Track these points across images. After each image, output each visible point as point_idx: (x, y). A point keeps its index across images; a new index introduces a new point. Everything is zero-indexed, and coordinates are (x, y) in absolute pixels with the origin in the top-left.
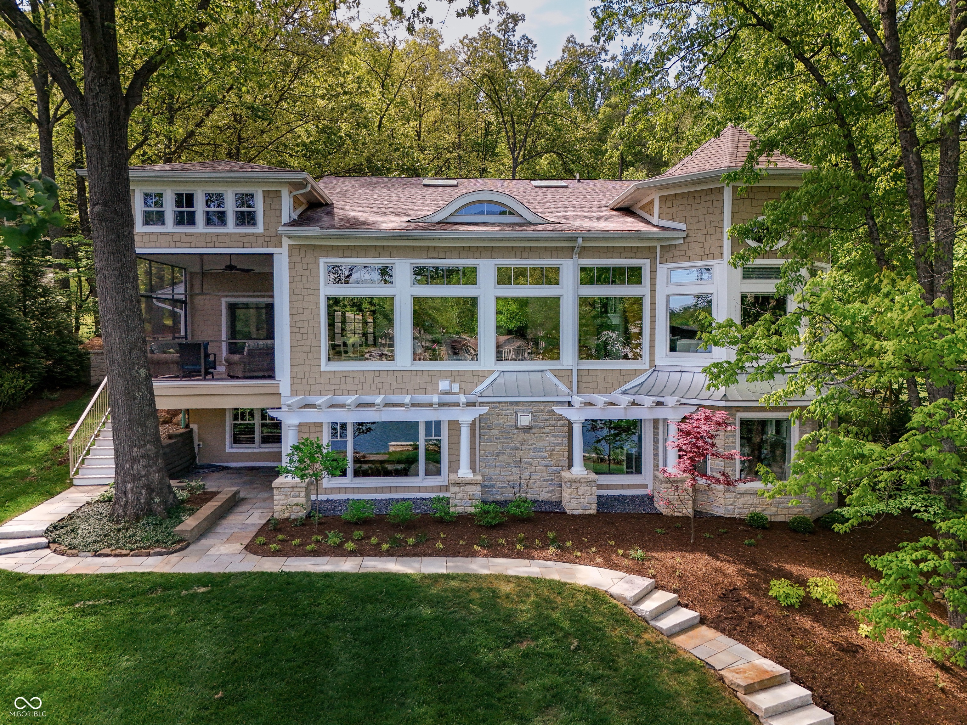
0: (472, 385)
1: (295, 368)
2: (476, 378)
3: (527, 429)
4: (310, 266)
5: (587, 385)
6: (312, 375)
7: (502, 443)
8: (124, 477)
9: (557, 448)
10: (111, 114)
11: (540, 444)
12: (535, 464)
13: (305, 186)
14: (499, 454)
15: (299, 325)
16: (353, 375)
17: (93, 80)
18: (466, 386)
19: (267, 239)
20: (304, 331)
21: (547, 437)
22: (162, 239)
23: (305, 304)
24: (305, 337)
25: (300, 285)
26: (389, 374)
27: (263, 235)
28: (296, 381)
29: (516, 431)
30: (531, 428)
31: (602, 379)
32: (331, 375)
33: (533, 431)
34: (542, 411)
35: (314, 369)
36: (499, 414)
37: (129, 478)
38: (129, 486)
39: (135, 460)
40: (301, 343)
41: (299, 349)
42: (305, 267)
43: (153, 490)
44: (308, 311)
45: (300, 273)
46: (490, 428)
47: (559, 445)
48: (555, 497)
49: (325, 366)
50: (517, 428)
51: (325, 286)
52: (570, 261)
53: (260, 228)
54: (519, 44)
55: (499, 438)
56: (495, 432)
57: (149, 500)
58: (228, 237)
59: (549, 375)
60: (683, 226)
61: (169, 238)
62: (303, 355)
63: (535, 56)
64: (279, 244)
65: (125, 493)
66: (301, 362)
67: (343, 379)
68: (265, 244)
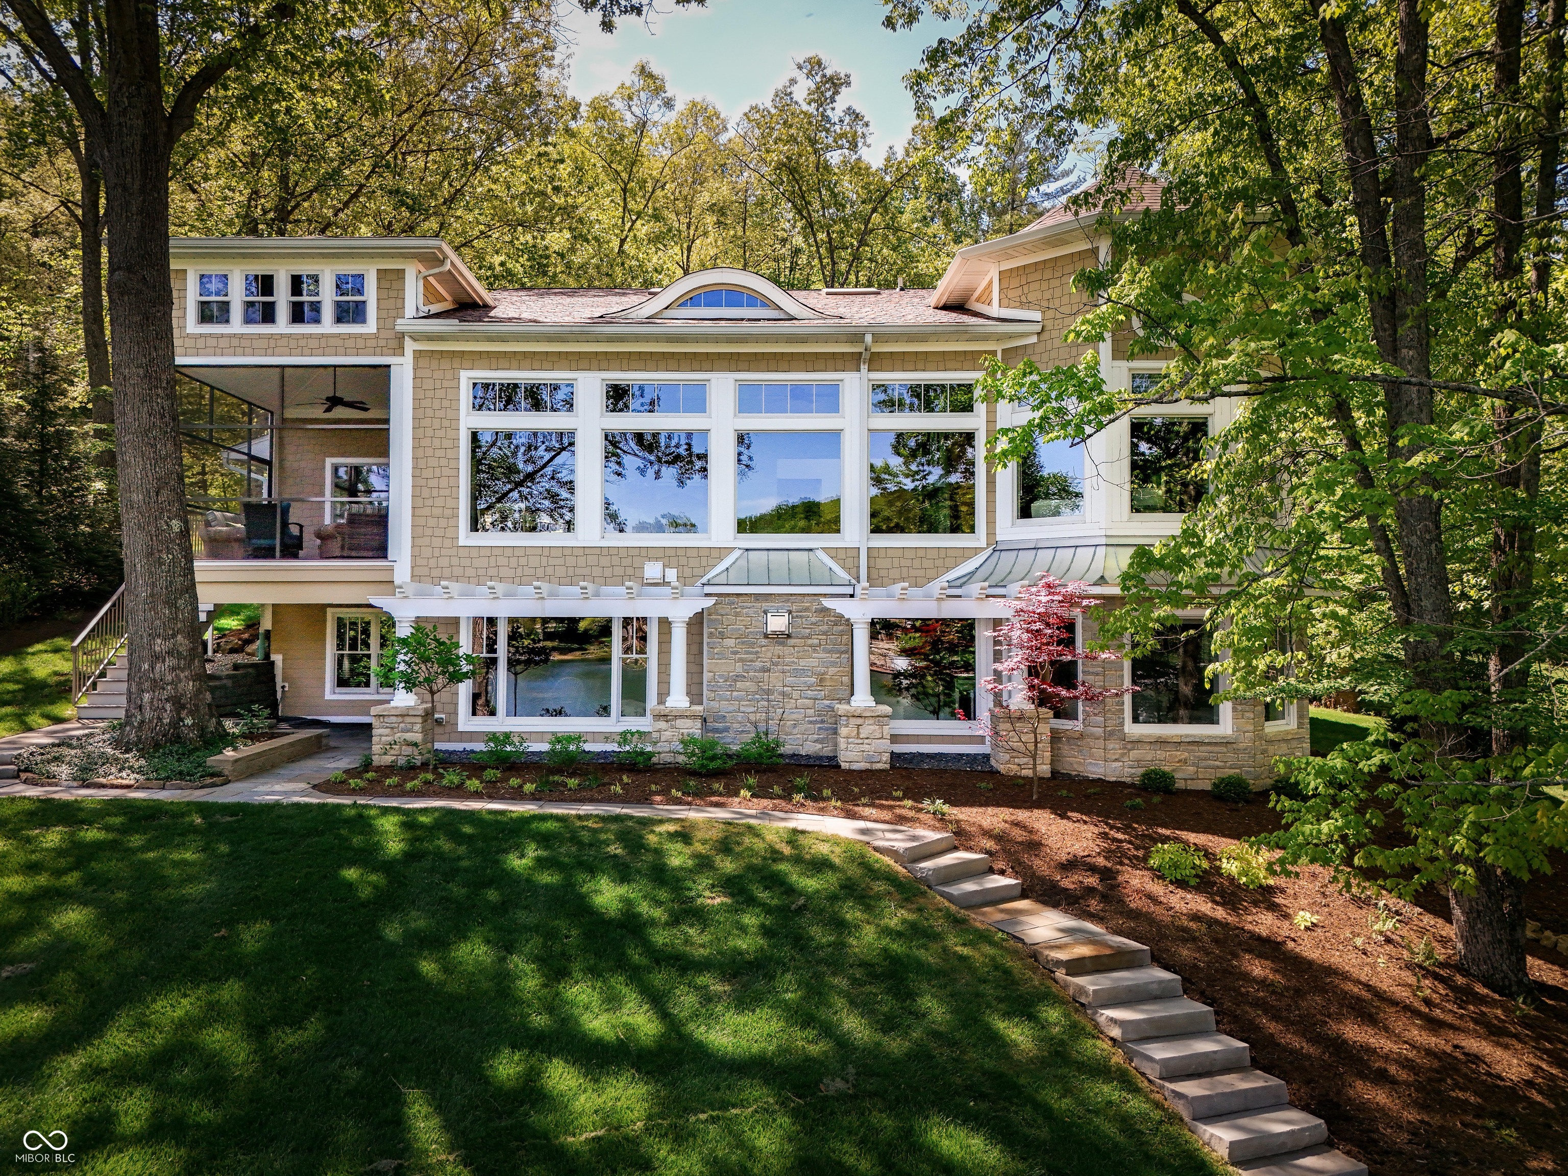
0: (697, 572)
1: (419, 542)
2: (704, 560)
3: (782, 637)
4: (446, 384)
5: (883, 573)
6: (444, 552)
7: (741, 660)
8: (139, 684)
9: (832, 671)
10: (145, 138)
11: (803, 663)
12: (795, 695)
13: (442, 262)
14: (738, 678)
15: (427, 473)
16: (509, 552)
17: (120, 88)
18: (687, 572)
19: (382, 343)
20: (432, 483)
21: (815, 651)
22: (223, 343)
23: (437, 443)
24: (435, 493)
25: (429, 413)
26: (566, 552)
27: (376, 337)
28: (420, 562)
29: (764, 642)
30: (789, 636)
31: (909, 563)
32: (474, 553)
33: (791, 642)
34: (807, 609)
35: (448, 543)
36: (737, 615)
37: (147, 685)
38: (147, 697)
39: (157, 658)
40: (429, 502)
41: (427, 511)
42: (438, 386)
43: (183, 707)
44: (440, 453)
45: (430, 394)
46: (722, 636)
47: (834, 664)
48: (827, 751)
49: (465, 537)
50: (766, 636)
51: (468, 414)
52: (855, 375)
53: (371, 326)
54: (841, 121)
55: (736, 653)
56: (730, 642)
57: (176, 722)
58: (323, 341)
59: (821, 555)
60: (1037, 316)
61: (235, 342)
62: (432, 522)
63: (869, 141)
64: (400, 350)
65: (140, 708)
66: (429, 532)
67: (493, 559)
68: (378, 350)
